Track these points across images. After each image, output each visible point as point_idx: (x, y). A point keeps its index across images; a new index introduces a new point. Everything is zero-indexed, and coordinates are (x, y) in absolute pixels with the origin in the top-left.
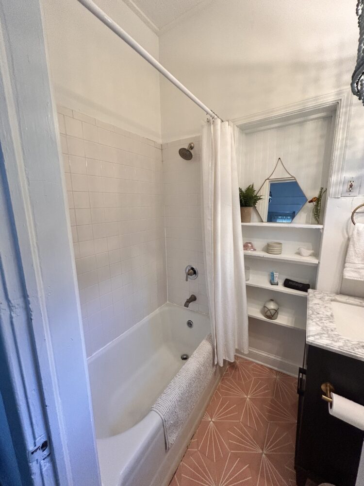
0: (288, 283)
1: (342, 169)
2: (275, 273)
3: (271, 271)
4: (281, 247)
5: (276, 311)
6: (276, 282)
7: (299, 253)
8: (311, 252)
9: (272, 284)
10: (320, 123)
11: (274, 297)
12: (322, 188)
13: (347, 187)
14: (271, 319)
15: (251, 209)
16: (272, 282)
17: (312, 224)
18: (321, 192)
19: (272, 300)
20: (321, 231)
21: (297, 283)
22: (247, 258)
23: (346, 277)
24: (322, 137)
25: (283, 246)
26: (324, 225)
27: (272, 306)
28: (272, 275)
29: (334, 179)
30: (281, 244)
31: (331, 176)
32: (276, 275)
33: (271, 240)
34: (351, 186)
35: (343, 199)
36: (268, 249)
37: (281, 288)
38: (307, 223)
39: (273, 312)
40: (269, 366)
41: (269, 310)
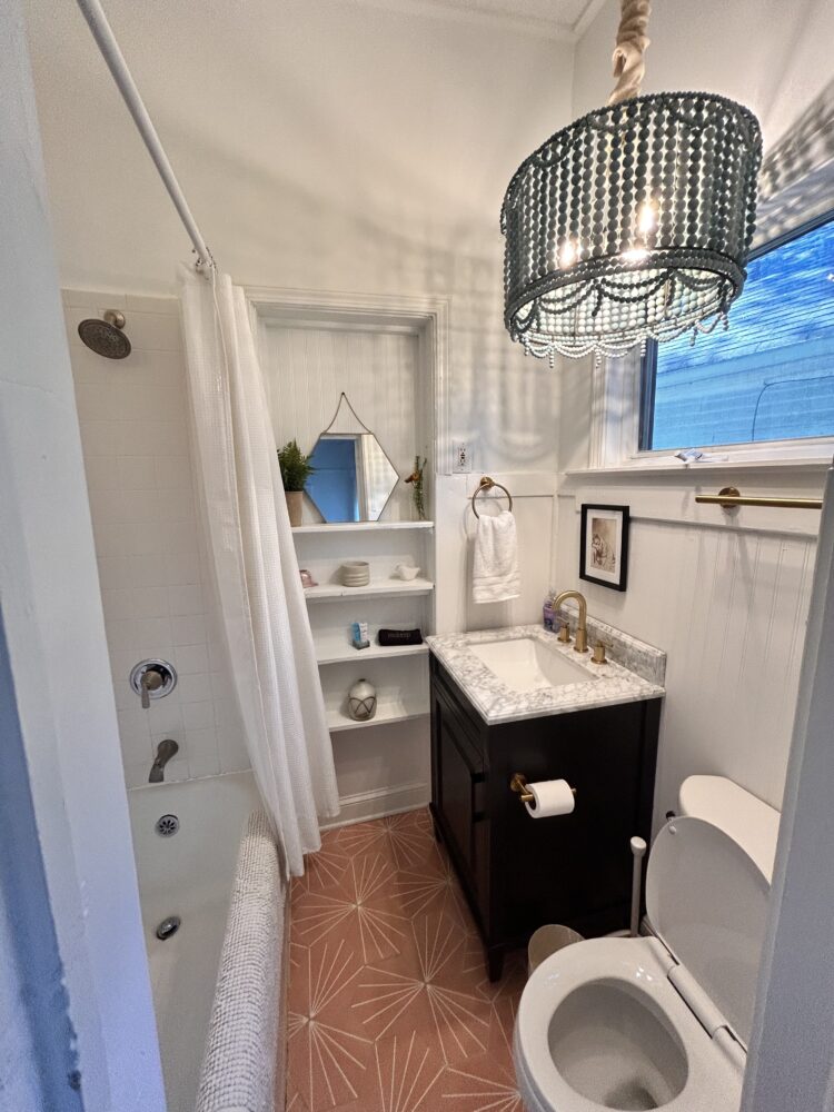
0: (386, 638)
1: (449, 429)
2: (361, 625)
3: (353, 623)
4: (367, 570)
5: (374, 698)
6: (364, 641)
7: (397, 577)
8: (417, 570)
9: (359, 648)
10: (402, 342)
11: (363, 672)
12: (418, 458)
13: (457, 458)
14: (368, 719)
15: (301, 494)
16: (358, 642)
17: (413, 520)
18: (417, 464)
19: (362, 680)
20: (431, 531)
21: (400, 632)
22: (313, 604)
23: (479, 602)
24: (408, 366)
25: (371, 567)
26: (433, 519)
27: (364, 692)
28: (356, 630)
29: (441, 442)
30: (366, 564)
31: (435, 438)
32: (363, 627)
33: (348, 559)
34: (463, 456)
35: (456, 477)
36: (343, 576)
37: (376, 651)
38: (402, 519)
39: (368, 703)
40: (369, 817)
41: (362, 702)
